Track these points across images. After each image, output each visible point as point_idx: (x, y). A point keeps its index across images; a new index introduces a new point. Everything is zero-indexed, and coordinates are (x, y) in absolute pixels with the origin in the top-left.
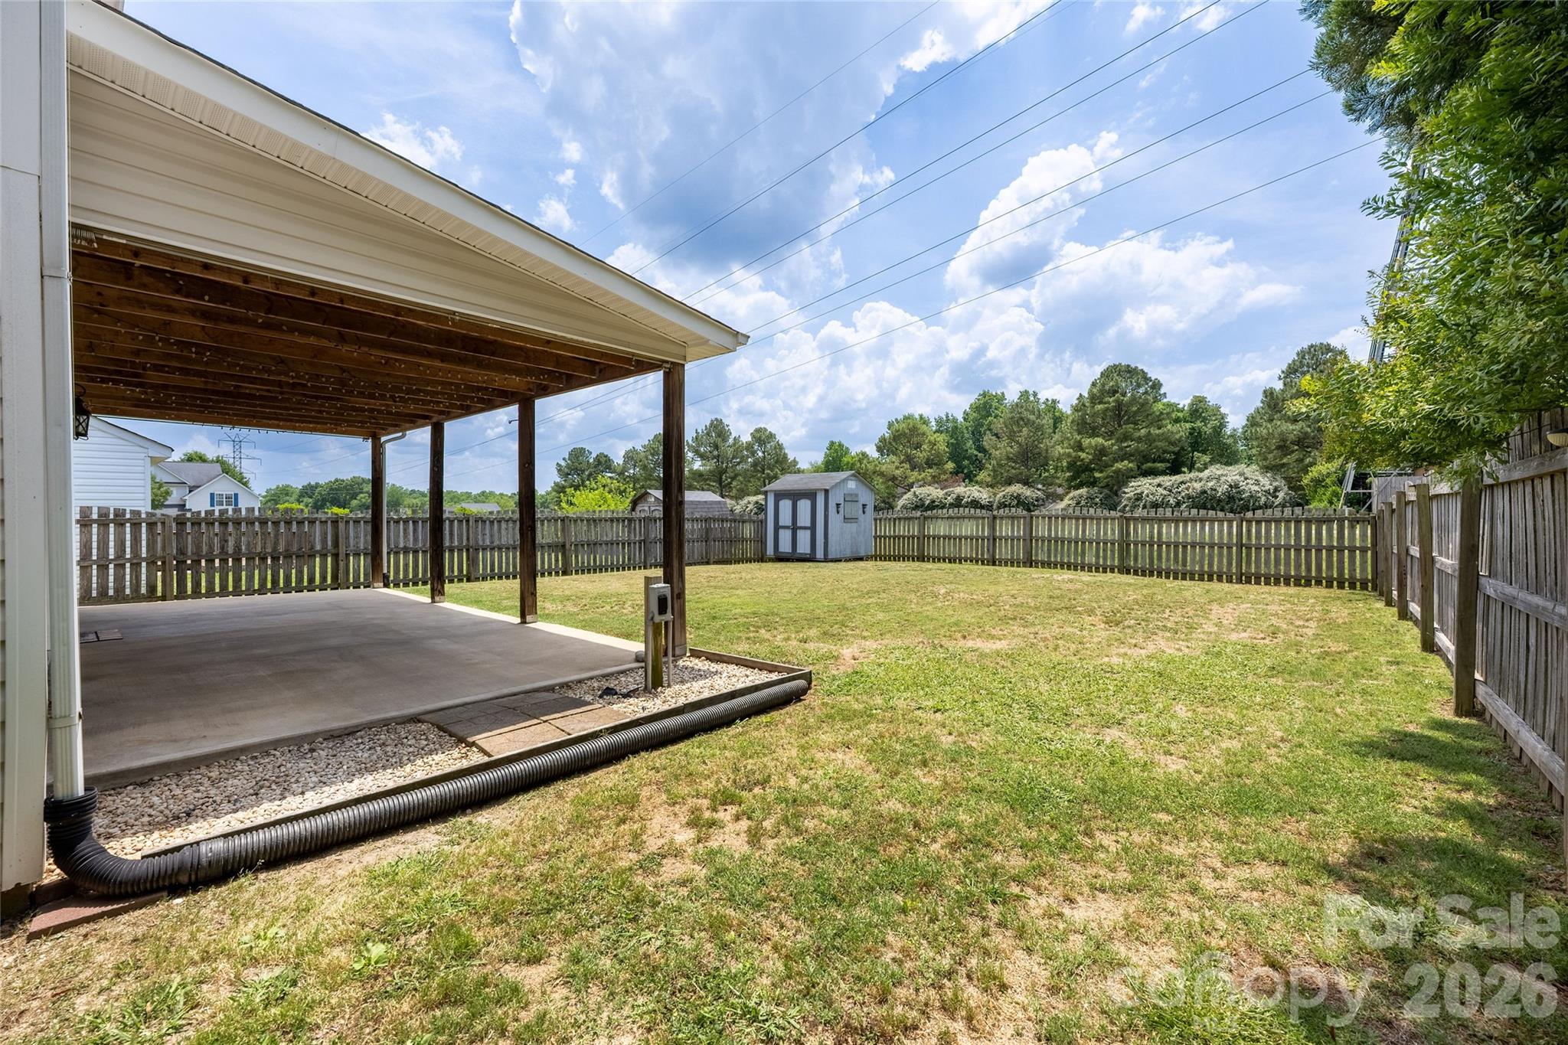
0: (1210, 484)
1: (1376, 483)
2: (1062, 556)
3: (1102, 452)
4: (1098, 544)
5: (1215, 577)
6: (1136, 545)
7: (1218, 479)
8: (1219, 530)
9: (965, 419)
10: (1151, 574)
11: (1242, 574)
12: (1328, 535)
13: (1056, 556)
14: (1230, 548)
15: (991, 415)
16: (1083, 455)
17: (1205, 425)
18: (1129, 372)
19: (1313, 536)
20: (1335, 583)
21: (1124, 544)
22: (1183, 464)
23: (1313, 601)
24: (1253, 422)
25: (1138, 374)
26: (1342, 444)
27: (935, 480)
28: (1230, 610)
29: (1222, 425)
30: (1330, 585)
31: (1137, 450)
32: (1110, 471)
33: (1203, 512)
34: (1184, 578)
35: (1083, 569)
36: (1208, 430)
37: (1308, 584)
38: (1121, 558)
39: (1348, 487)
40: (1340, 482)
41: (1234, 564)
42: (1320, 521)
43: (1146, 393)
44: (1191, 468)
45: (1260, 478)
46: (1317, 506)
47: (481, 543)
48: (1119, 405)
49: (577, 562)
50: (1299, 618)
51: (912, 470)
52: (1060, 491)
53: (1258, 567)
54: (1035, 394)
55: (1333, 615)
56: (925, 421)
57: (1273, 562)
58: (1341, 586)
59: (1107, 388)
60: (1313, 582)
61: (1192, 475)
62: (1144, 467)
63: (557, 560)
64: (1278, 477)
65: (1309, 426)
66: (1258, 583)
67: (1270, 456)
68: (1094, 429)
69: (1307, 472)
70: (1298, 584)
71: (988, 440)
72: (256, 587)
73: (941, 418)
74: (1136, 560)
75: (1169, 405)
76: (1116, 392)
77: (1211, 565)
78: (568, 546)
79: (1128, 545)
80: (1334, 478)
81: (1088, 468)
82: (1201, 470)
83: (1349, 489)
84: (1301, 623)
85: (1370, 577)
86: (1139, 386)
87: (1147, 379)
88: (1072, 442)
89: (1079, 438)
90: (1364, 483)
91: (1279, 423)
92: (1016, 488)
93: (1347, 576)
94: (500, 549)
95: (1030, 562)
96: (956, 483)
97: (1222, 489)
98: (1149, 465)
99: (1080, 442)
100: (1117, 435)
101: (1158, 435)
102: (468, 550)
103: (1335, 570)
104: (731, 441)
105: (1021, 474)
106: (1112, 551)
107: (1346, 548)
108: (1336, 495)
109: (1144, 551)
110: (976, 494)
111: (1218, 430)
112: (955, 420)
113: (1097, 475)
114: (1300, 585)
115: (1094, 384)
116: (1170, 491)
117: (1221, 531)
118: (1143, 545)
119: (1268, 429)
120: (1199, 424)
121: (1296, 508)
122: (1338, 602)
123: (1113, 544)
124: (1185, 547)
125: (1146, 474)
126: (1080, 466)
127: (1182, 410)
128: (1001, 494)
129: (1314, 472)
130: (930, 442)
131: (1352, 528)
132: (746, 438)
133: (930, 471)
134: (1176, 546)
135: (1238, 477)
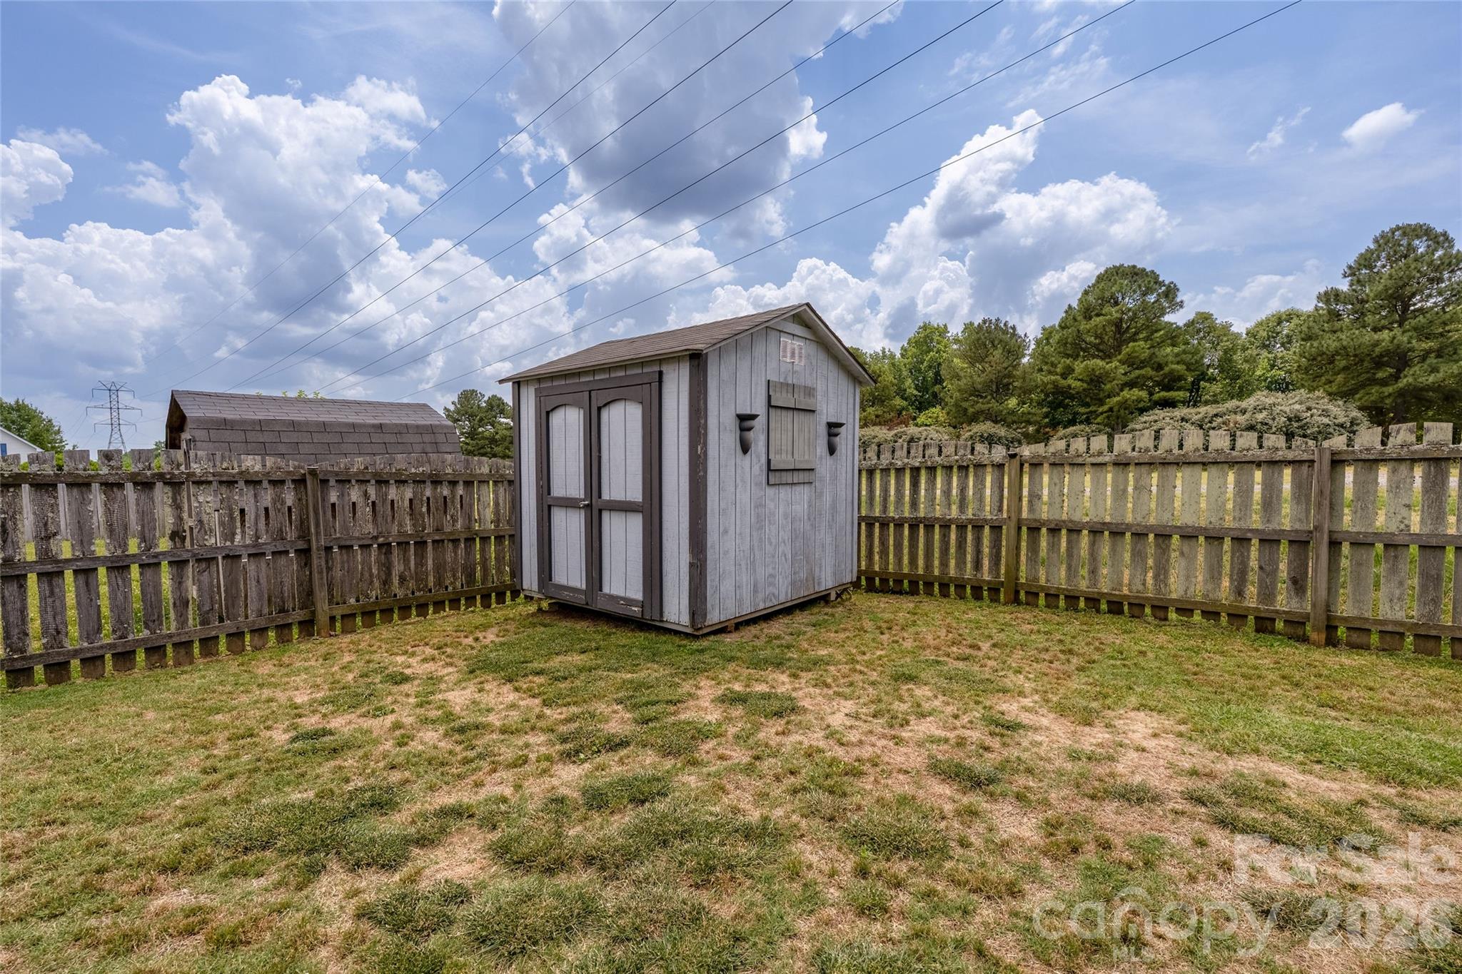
0: (1259, 417)
7: (1269, 410)
15: (932, 350)
16: (1074, 383)
17: (1214, 347)
18: (1135, 274)
25: (1146, 276)
27: (878, 420)
32: (1113, 402)
43: (1157, 300)
59: (1105, 295)
62: (1161, 396)
64: (1353, 406)
68: (1085, 351)
86: (1147, 292)
87: (1158, 283)
88: (1058, 368)
89: (1067, 361)
92: (987, 427)
96: (903, 424)
97: (1277, 424)
98: (1168, 394)
99: (1071, 367)
105: (989, 409)
111: (1230, 354)
112: (892, 357)
115: (1086, 292)
116: (1200, 426)
125: (1164, 405)
128: (967, 435)
135: (1297, 407)
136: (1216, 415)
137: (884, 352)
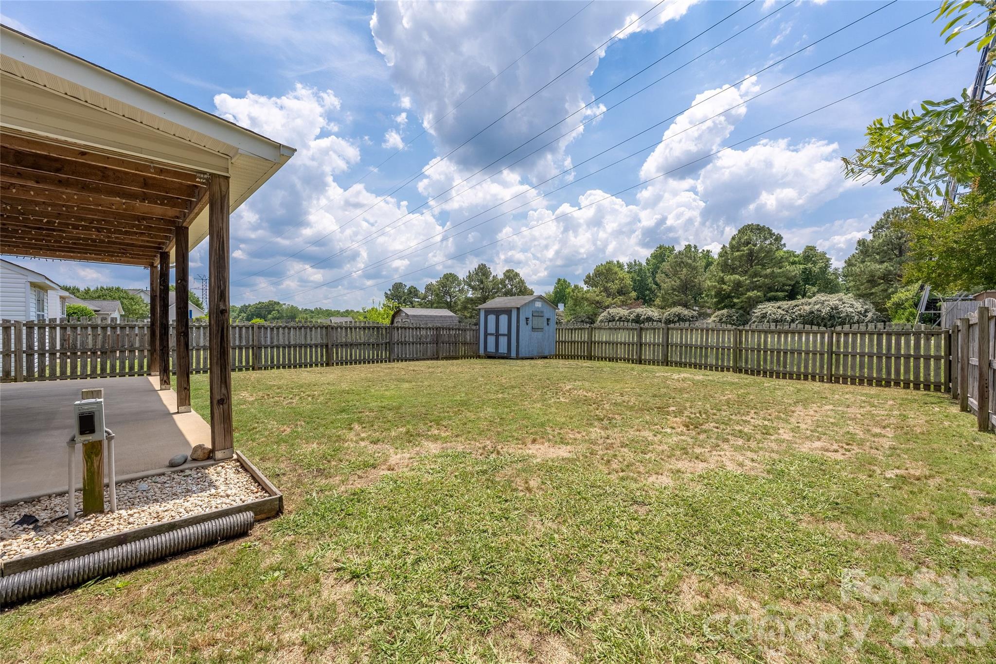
0: (817, 307)
1: (944, 306)
2: (690, 358)
3: (738, 284)
4: (717, 349)
5: (810, 377)
6: (747, 350)
7: (823, 303)
8: (814, 340)
9: (647, 264)
10: (758, 373)
11: (832, 375)
12: (907, 345)
13: (685, 358)
14: (822, 354)
15: (665, 261)
16: (725, 287)
17: (814, 266)
18: (759, 229)
19: (893, 345)
20: (912, 385)
21: (738, 351)
22: (797, 294)
23: (891, 402)
24: (849, 263)
25: (765, 231)
26: (919, 271)
27: (624, 304)
28: (812, 413)
29: (827, 266)
30: (907, 386)
31: (764, 283)
32: (744, 298)
33: (808, 327)
34: (784, 378)
35: (706, 368)
36: (816, 269)
37: (888, 384)
38: (735, 361)
39: (922, 309)
40: (916, 305)
41: (825, 366)
42: (899, 335)
43: (771, 244)
44: (804, 296)
45: (854, 303)
46: (897, 323)
47: (263, 343)
48: (751, 253)
49: (337, 357)
50: (877, 424)
51: (608, 297)
52: (709, 311)
53: (845, 369)
54: (695, 247)
55: (911, 422)
56: (620, 266)
57: (858, 366)
58: (917, 387)
59: (743, 241)
60: (892, 383)
61: (803, 301)
62: (769, 295)
63: (322, 356)
64: (868, 302)
65: (892, 266)
66: (845, 383)
67: (862, 287)
68: (733, 269)
69: (890, 298)
70: (879, 384)
71: (659, 277)
72: (89, 373)
73: (631, 263)
74: (746, 362)
75: (788, 252)
76: (748, 243)
77: (806, 367)
78: (330, 346)
79: (741, 351)
80: (911, 302)
81: (729, 296)
82: (810, 297)
83: (923, 311)
84: (877, 430)
85: (943, 381)
86: (766, 239)
87: (771, 234)
88: (717, 278)
89: (722, 275)
90: (935, 306)
91: (869, 264)
92: (678, 309)
93: (922, 379)
94: (278, 347)
95: (666, 362)
96: (638, 306)
97: (825, 311)
98: (773, 293)
99: (723, 278)
100: (749, 273)
101: (780, 273)
102: (253, 348)
103: (912, 373)
104: (491, 278)
105: (681, 299)
106: (729, 355)
107: (922, 356)
108: (913, 315)
109: (753, 355)
110: (650, 313)
111: (824, 269)
112: (640, 265)
113: (735, 300)
114: (881, 386)
115: (733, 238)
116: (787, 311)
117: (815, 341)
118: (753, 351)
119: (861, 268)
120: (810, 265)
121: (879, 324)
122: (915, 405)
123: (729, 350)
124: (785, 353)
125: (769, 300)
126: (724, 294)
127: (798, 256)
128: (667, 313)
129: (895, 298)
130: (620, 278)
131: (928, 340)
132: (501, 276)
133: (620, 297)
134: (779, 352)
135: (837, 302)
136: (796, 306)
137: (635, 262)
